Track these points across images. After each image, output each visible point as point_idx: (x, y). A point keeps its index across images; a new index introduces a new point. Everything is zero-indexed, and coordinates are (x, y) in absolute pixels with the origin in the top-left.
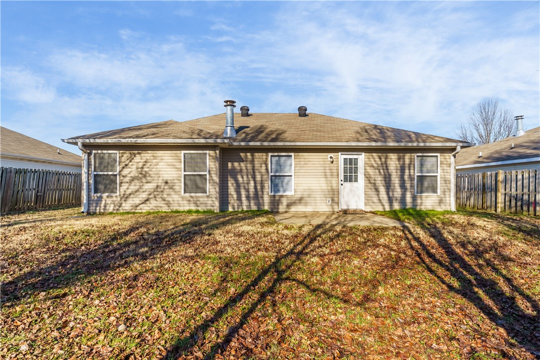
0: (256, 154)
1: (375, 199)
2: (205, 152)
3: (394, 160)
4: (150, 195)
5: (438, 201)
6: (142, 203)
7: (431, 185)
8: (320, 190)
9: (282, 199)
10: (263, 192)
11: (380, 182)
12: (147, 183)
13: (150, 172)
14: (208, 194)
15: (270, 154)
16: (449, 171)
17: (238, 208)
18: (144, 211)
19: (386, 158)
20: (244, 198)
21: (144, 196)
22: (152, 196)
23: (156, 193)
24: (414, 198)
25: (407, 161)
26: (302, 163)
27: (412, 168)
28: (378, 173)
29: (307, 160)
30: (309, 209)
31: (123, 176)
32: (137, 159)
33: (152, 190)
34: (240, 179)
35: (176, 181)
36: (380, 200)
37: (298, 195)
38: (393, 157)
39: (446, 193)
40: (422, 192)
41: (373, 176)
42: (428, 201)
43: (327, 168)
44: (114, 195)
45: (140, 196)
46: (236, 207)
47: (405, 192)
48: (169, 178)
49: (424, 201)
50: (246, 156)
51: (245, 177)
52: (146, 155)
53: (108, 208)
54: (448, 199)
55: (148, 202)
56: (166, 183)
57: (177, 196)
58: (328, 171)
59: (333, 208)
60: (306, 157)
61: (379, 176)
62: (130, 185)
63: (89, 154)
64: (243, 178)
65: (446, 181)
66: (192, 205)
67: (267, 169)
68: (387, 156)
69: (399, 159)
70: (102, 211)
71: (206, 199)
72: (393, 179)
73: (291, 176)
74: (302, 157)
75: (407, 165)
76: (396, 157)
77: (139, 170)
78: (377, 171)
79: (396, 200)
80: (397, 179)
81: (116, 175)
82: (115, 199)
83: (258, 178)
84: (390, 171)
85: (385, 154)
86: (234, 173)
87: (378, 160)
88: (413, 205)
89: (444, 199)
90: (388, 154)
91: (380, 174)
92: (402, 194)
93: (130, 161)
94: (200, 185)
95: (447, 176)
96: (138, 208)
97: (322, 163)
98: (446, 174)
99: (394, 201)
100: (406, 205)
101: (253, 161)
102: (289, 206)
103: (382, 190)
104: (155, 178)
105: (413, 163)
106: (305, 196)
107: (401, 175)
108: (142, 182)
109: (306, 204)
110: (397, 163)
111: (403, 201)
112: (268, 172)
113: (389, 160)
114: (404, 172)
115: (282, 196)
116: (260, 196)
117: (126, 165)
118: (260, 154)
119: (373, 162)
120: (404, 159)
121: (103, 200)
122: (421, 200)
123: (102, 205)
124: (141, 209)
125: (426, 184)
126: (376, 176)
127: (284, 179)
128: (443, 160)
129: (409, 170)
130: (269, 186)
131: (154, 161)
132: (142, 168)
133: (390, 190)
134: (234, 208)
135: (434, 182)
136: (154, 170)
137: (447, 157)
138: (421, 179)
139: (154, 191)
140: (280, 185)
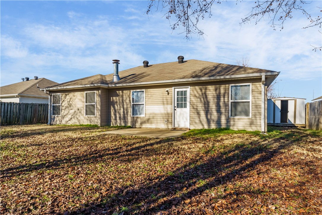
0: (124, 91)
1: (197, 121)
2: (94, 91)
3: (212, 90)
4: (72, 116)
5: (249, 123)
6: (69, 120)
7: (244, 110)
8: (160, 114)
9: (138, 119)
10: (127, 115)
11: (200, 107)
12: (71, 109)
13: (72, 104)
14: (95, 116)
15: (132, 91)
16: (259, 97)
17: (115, 124)
18: (70, 124)
19: (206, 89)
20: (118, 119)
21: (70, 116)
22: (73, 117)
23: (74, 115)
24: (228, 120)
25: (222, 91)
26: (149, 95)
27: (226, 96)
28: (199, 101)
29: (152, 94)
30: (153, 126)
31: (62, 106)
32: (68, 97)
33: (73, 114)
34: (116, 107)
35: (82, 109)
36: (200, 121)
37: (147, 117)
38: (211, 88)
39: (257, 116)
40: (236, 115)
41: (195, 103)
42: (240, 123)
43: (165, 99)
44: (59, 116)
45: (68, 117)
46: (114, 124)
47: (221, 115)
48: (79, 107)
49: (236, 123)
50: (119, 93)
51: (118, 105)
52: (71, 95)
53: (57, 122)
54: (258, 121)
55: (71, 120)
56: (78, 109)
57: (82, 117)
58: (165, 100)
59: (168, 126)
60: (151, 92)
61: (200, 103)
62: (65, 111)
63: (51, 96)
64: (117, 106)
65: (257, 106)
66: (89, 122)
67: (130, 101)
68: (206, 88)
69: (216, 90)
70: (55, 124)
71: (94, 119)
72: (211, 105)
73: (143, 104)
74: (149, 92)
75: (222, 94)
76: (214, 88)
77: (68, 103)
78: (199, 99)
79: (213, 121)
80: (214, 105)
81: (60, 106)
82: (59, 118)
83: (125, 107)
84: (208, 99)
85: (205, 87)
86: (113, 104)
87: (199, 91)
88: (227, 126)
89: (255, 121)
90: (207, 86)
91: (201, 102)
92: (218, 117)
93: (65, 99)
94: (92, 110)
95: (258, 102)
96: (68, 123)
97: (161, 95)
98: (257, 100)
99: (211, 122)
100: (221, 126)
101: (122, 96)
102: (141, 124)
103: (203, 114)
104: (74, 107)
105: (227, 92)
106: (151, 117)
107: (217, 102)
108: (69, 109)
109: (151, 123)
110: (214, 92)
111: (219, 122)
112: (130, 102)
113: (208, 91)
114: (220, 100)
115: (137, 118)
116: (126, 117)
117: (64, 100)
118: (126, 91)
119: (196, 93)
120: (220, 89)
121: (55, 118)
122: (234, 121)
123: (55, 121)
124: (69, 124)
125: (239, 108)
126: (198, 103)
127: (140, 106)
128: (254, 88)
129: (224, 97)
130: (131, 111)
131: (74, 98)
132: (69, 102)
133: (209, 114)
134: (113, 124)
135: (247, 108)
136: (74, 102)
137: (258, 86)
138: (235, 105)
139: (74, 114)
140: (138, 110)
